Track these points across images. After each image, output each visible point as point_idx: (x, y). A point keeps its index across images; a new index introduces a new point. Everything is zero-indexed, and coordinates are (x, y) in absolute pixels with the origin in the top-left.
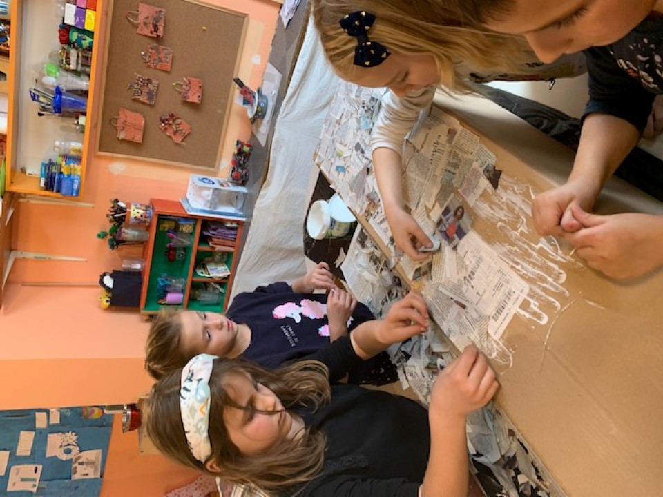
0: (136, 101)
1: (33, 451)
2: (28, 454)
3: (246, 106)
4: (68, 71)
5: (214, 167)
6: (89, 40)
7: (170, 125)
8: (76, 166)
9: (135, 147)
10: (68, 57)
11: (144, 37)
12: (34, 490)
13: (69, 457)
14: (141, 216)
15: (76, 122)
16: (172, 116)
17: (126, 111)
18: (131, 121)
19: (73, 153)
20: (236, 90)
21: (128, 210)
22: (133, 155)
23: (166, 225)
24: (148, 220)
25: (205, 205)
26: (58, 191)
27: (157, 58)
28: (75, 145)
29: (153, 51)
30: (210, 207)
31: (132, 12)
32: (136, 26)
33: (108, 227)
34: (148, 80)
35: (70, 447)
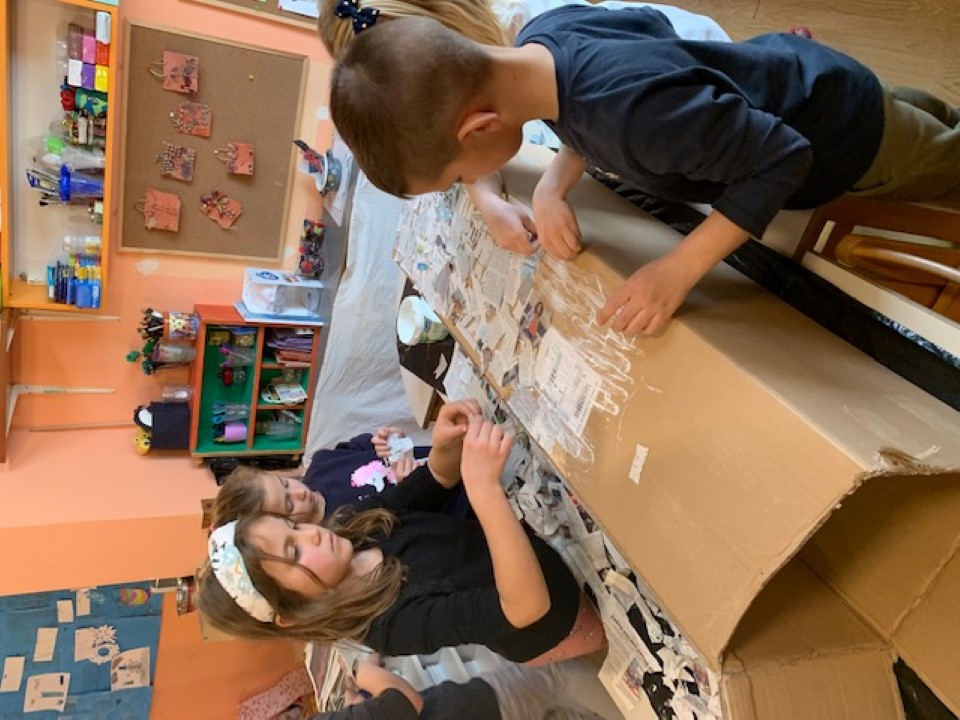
0: (167, 177)
1: (56, 655)
2: (50, 658)
3: (315, 175)
4: (76, 145)
5: (276, 256)
6: (102, 103)
7: (215, 205)
8: (94, 268)
9: (170, 238)
10: (75, 128)
11: (174, 94)
12: (61, 708)
13: (106, 659)
14: (184, 328)
15: (90, 210)
16: (216, 194)
17: (155, 192)
18: (162, 205)
19: (89, 252)
20: (299, 156)
21: (166, 321)
22: (168, 248)
23: (218, 338)
24: (194, 332)
25: (268, 308)
26: (73, 303)
27: (191, 120)
28: (91, 241)
29: (186, 111)
30: (275, 310)
31: (155, 63)
32: (162, 81)
33: (141, 345)
34: (182, 149)
35: (107, 646)
